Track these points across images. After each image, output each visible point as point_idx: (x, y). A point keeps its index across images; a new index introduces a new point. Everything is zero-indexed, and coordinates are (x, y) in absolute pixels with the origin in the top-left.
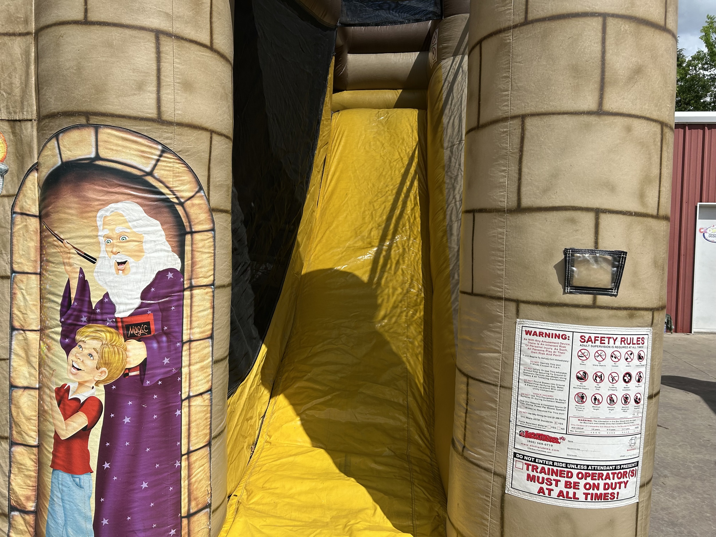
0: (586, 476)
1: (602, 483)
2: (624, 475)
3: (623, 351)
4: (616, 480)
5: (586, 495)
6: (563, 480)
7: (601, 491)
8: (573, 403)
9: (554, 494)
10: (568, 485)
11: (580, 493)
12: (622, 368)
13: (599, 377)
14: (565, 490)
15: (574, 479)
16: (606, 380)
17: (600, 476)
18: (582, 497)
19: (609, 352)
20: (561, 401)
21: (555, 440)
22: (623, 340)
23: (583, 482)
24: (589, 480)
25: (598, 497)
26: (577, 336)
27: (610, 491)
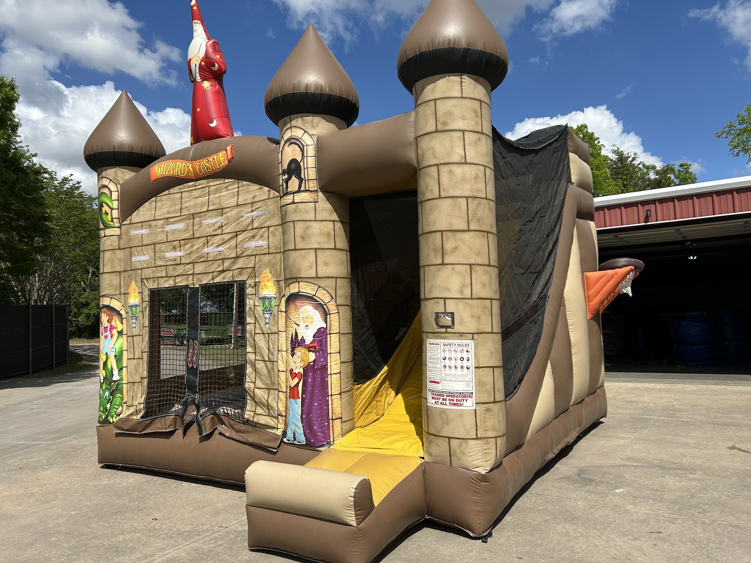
0: (449, 396)
1: (455, 399)
2: (465, 396)
3: (459, 349)
4: (461, 398)
5: (450, 403)
6: (442, 398)
7: (455, 402)
8: (442, 369)
9: (439, 403)
10: (443, 399)
11: (448, 402)
12: (459, 355)
13: (450, 359)
14: (442, 402)
15: (445, 397)
16: (453, 360)
17: (454, 396)
18: (448, 404)
19: (453, 349)
20: (439, 368)
21: (438, 383)
22: (458, 345)
23: (448, 398)
24: (450, 397)
25: (455, 404)
26: (442, 344)
27: (459, 402)
